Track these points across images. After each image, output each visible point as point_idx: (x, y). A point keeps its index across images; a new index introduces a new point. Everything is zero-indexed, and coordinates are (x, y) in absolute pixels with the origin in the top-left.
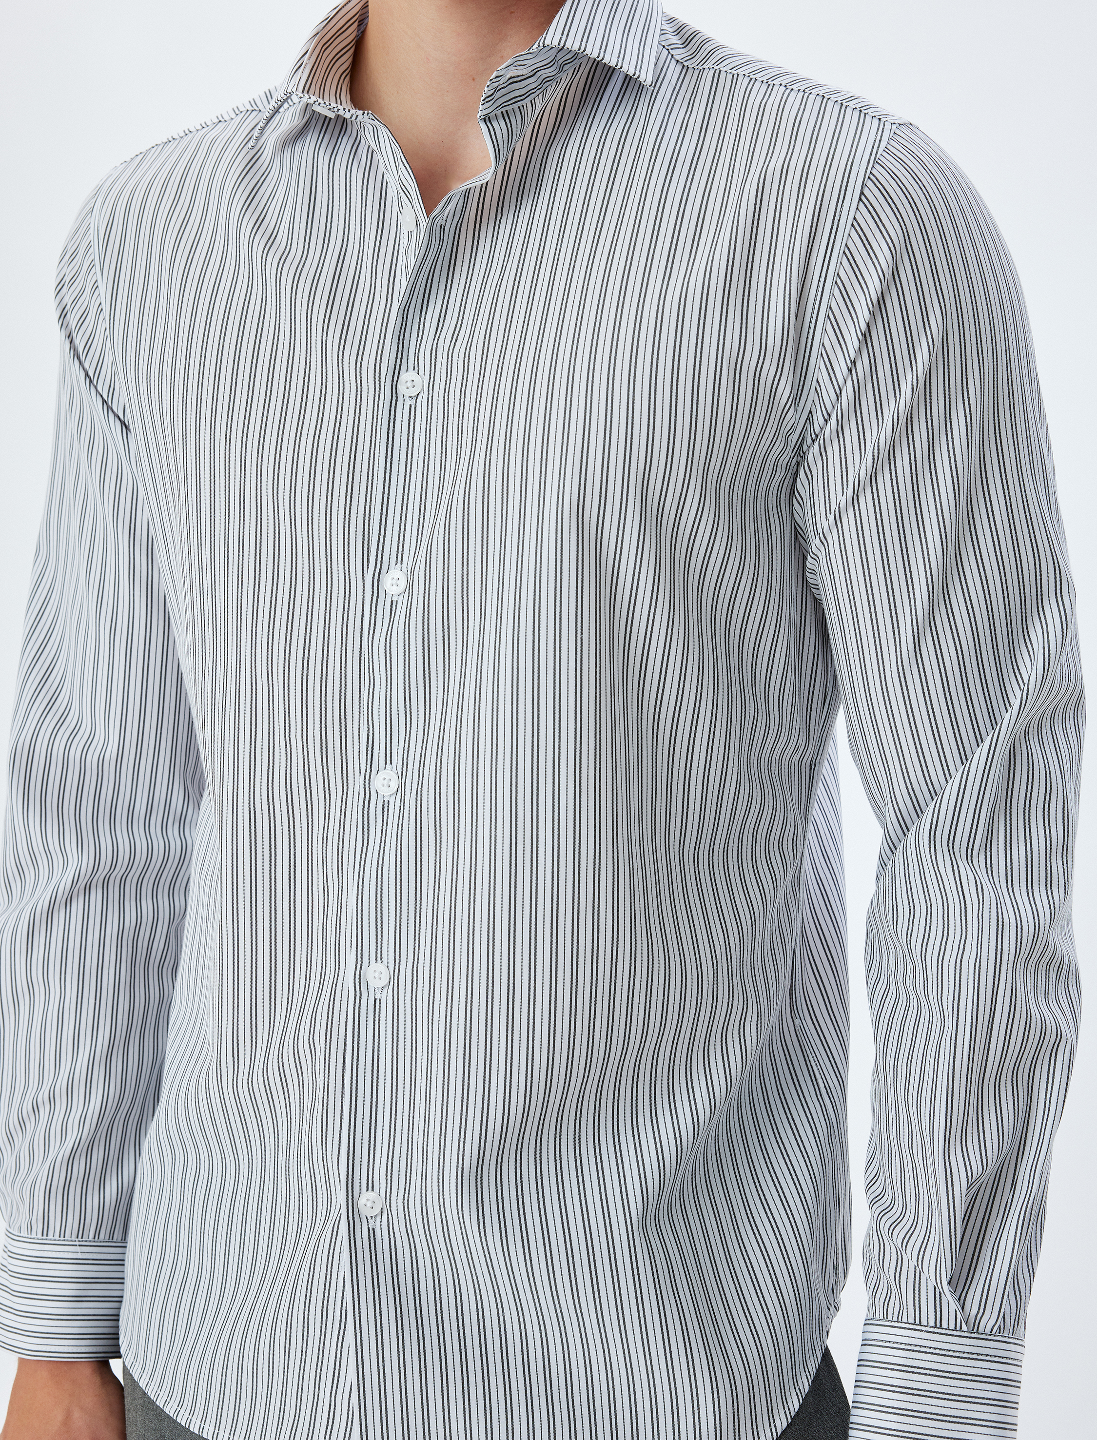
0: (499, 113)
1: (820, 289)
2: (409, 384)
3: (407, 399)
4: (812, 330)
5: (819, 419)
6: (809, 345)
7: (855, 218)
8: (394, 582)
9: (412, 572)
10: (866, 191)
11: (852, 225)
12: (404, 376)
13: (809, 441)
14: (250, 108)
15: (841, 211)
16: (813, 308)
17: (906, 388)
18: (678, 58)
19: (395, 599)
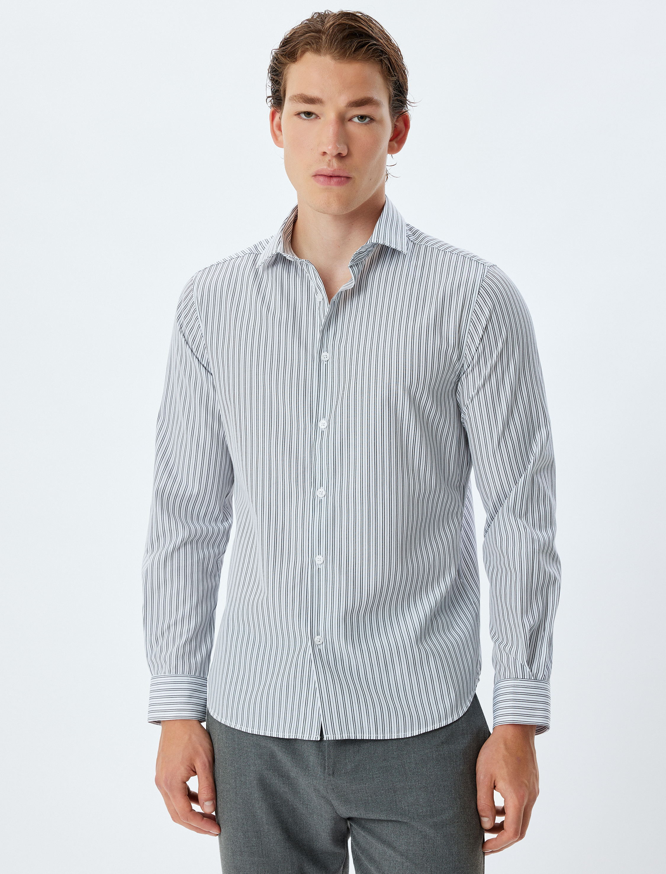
0: (355, 264)
1: (466, 324)
2: (325, 357)
3: (324, 361)
4: (463, 337)
5: (466, 366)
6: (463, 342)
7: (477, 300)
8: (323, 424)
9: (329, 420)
10: (480, 291)
11: (476, 302)
12: (323, 354)
13: (462, 373)
14: (250, 252)
15: (472, 298)
16: (464, 330)
17: (495, 356)
18: (411, 240)
19: (323, 430)
